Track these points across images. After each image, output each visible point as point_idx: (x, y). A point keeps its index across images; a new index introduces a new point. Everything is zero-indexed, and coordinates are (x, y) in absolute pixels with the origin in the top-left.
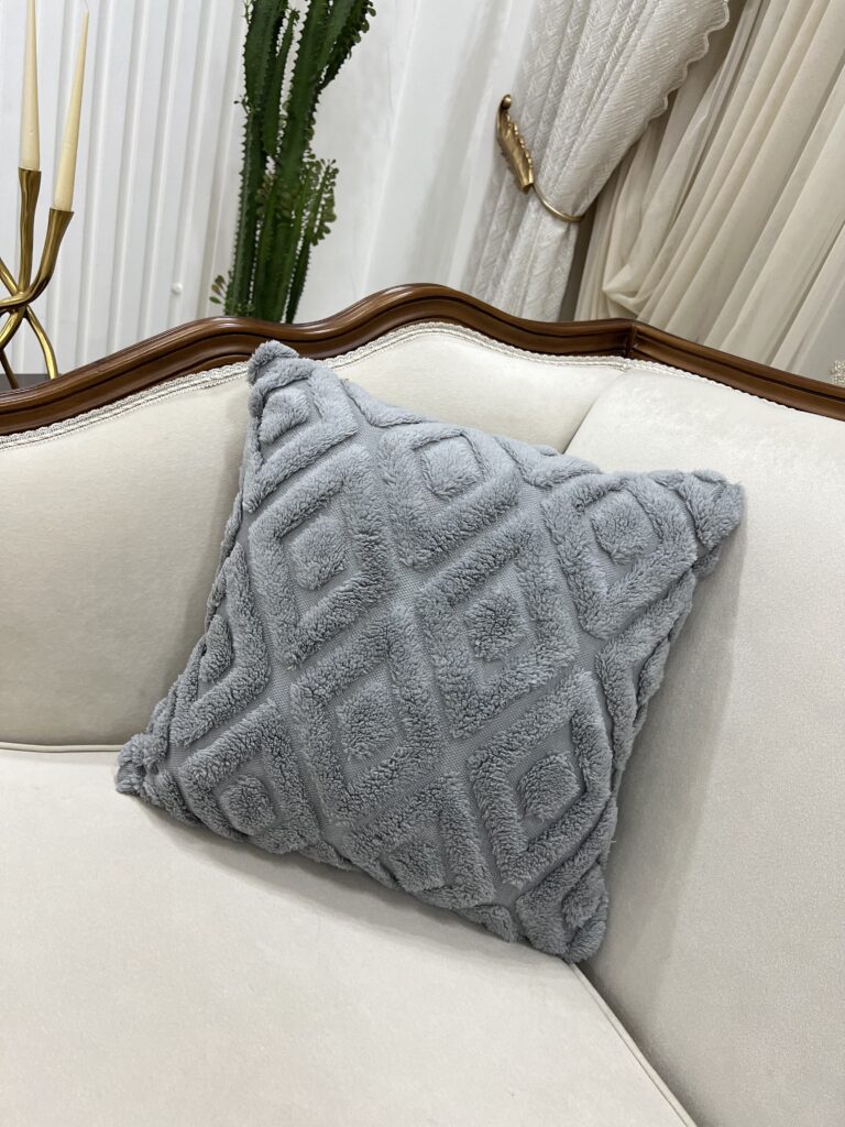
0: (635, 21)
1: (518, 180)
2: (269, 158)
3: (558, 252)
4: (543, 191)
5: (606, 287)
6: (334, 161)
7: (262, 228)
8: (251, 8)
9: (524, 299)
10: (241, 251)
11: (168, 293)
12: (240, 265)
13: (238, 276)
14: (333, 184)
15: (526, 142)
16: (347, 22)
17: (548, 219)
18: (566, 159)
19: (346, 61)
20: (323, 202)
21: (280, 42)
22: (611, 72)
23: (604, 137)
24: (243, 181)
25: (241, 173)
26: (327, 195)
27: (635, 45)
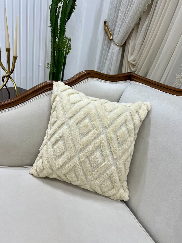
0: (131, 3)
1: (109, 38)
2: (56, 38)
3: (118, 53)
4: (114, 40)
5: (128, 60)
6: (70, 37)
7: (56, 52)
8: (50, 7)
9: (112, 63)
10: (52, 57)
11: (38, 66)
12: (52, 60)
13: (52, 63)
14: (70, 42)
15: (110, 30)
16: (71, 8)
17: (116, 46)
18: (119, 33)
19: (71, 16)
20: (69, 46)
21: (57, 13)
22: (127, 14)
23: (126, 29)
24: (52, 43)
25: (51, 41)
26: (69, 44)
27: (131, 9)
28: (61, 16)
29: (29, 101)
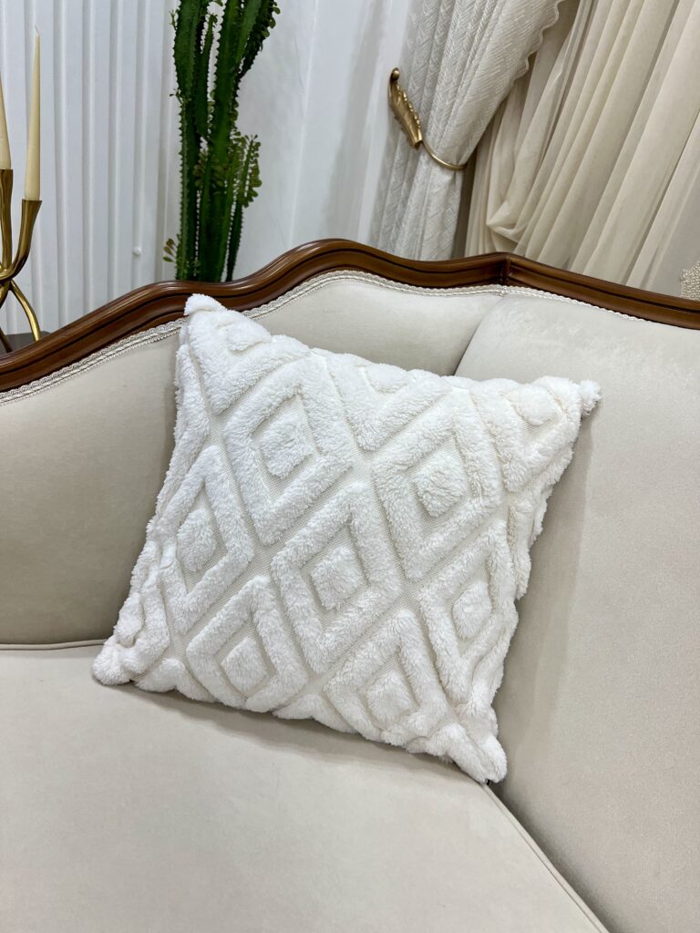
1: (409, 139)
2: (202, 139)
3: (448, 195)
4: (431, 146)
5: (489, 222)
6: (256, 136)
7: (202, 197)
8: (176, 17)
9: (422, 238)
10: (186, 217)
11: (130, 256)
12: (186, 228)
13: (185, 238)
14: (257, 155)
15: (414, 107)
16: (256, 21)
17: (437, 170)
18: (448, 118)
19: (259, 52)
20: (250, 171)
21: (203, 42)
22: (479, 43)
23: (478, 98)
24: (182, 159)
25: (180, 153)
26: (253, 165)
27: (497, 19)
28: (217, 52)
29: (84, 364)
